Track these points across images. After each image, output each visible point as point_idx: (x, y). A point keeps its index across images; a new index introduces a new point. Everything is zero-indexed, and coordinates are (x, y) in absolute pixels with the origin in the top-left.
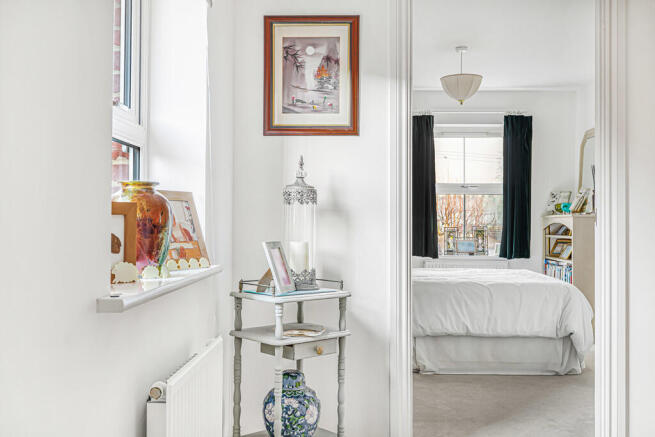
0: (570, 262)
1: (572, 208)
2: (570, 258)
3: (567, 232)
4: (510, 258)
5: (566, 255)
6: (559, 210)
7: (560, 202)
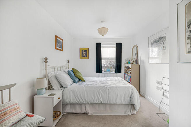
0: (130, 75)
1: (131, 63)
2: (130, 74)
3: (129, 68)
4: (117, 73)
5: (129, 73)
6: (127, 63)
7: (128, 61)
